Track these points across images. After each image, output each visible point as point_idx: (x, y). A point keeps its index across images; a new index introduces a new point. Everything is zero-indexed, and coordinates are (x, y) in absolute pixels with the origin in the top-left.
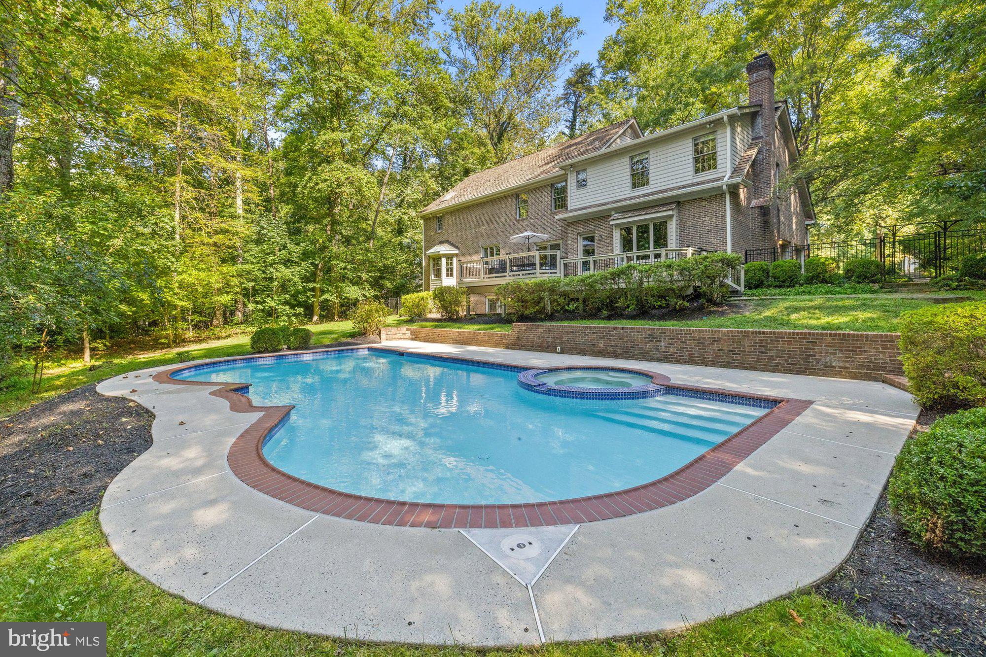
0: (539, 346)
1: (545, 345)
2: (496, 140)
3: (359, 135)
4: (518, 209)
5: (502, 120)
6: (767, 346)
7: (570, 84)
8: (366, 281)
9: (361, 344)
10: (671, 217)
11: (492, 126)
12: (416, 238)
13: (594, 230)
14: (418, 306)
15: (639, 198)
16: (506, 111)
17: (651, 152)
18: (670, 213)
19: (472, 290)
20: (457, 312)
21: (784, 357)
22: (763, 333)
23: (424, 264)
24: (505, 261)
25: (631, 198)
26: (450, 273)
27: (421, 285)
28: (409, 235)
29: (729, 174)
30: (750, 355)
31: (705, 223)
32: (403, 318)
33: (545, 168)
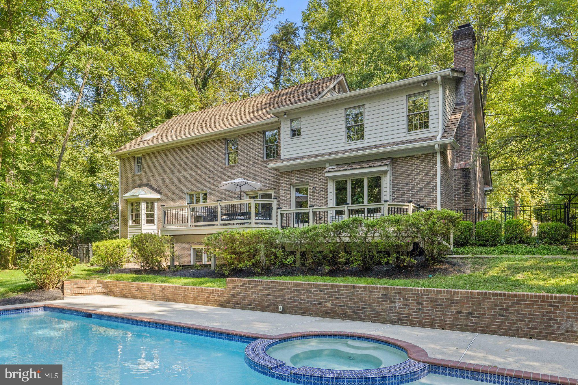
0: (258, 305)
1: (265, 303)
2: (200, 85)
3: (37, 49)
4: (227, 155)
5: (207, 66)
6: (508, 310)
7: (274, 40)
8: (50, 224)
9: (36, 301)
10: (385, 172)
11: (197, 71)
12: (111, 179)
13: (308, 182)
14: (112, 255)
15: (354, 151)
16: (211, 56)
17: (366, 106)
18: (385, 168)
19: (176, 238)
20: (159, 263)
21: (525, 321)
22: (504, 295)
23: (120, 208)
24: (216, 208)
25: (346, 151)
26: (150, 220)
27: (117, 232)
28: (102, 176)
29: (440, 135)
30: (490, 318)
31: (416, 180)
32: (96, 267)
33: (256, 114)
